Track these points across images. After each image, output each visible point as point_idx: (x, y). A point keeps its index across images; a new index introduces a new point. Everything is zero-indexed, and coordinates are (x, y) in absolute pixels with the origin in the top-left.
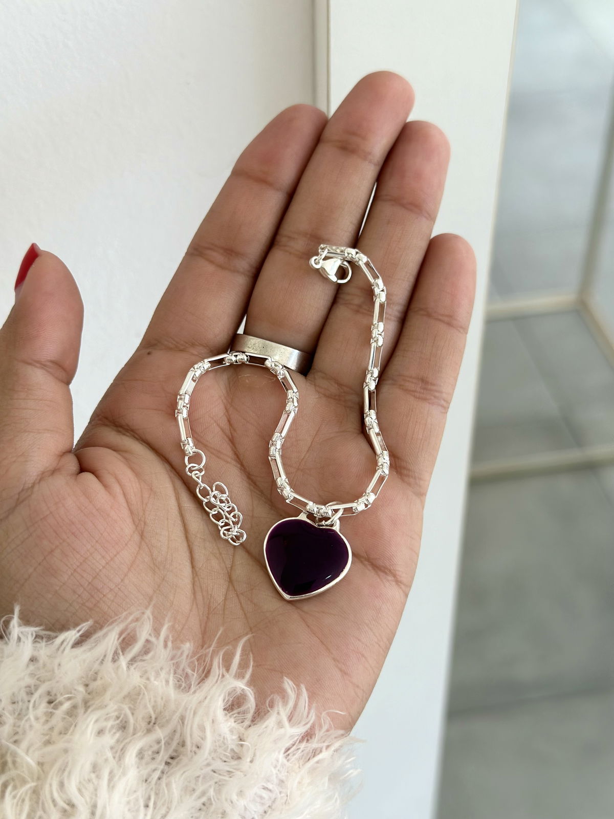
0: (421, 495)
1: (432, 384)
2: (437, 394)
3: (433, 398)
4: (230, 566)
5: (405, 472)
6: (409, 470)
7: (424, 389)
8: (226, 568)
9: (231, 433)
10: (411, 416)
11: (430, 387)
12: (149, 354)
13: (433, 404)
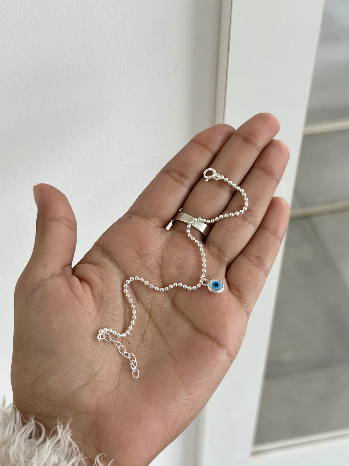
0: (248, 313)
1: (263, 261)
2: (264, 266)
3: (261, 266)
4: (144, 331)
5: (242, 300)
6: (244, 299)
7: (258, 261)
8: (142, 332)
9: (161, 263)
10: (250, 273)
11: (260, 261)
12: (130, 217)
13: (261, 269)
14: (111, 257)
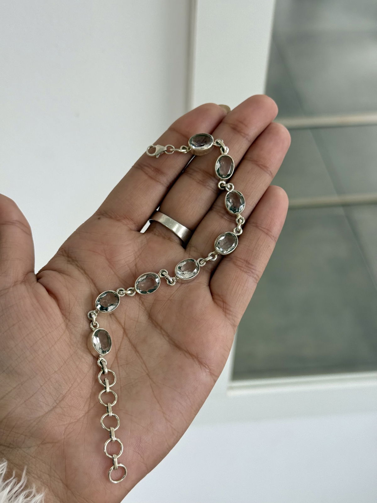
0: (235, 326)
1: (253, 265)
9: (135, 272)
14: (78, 265)
